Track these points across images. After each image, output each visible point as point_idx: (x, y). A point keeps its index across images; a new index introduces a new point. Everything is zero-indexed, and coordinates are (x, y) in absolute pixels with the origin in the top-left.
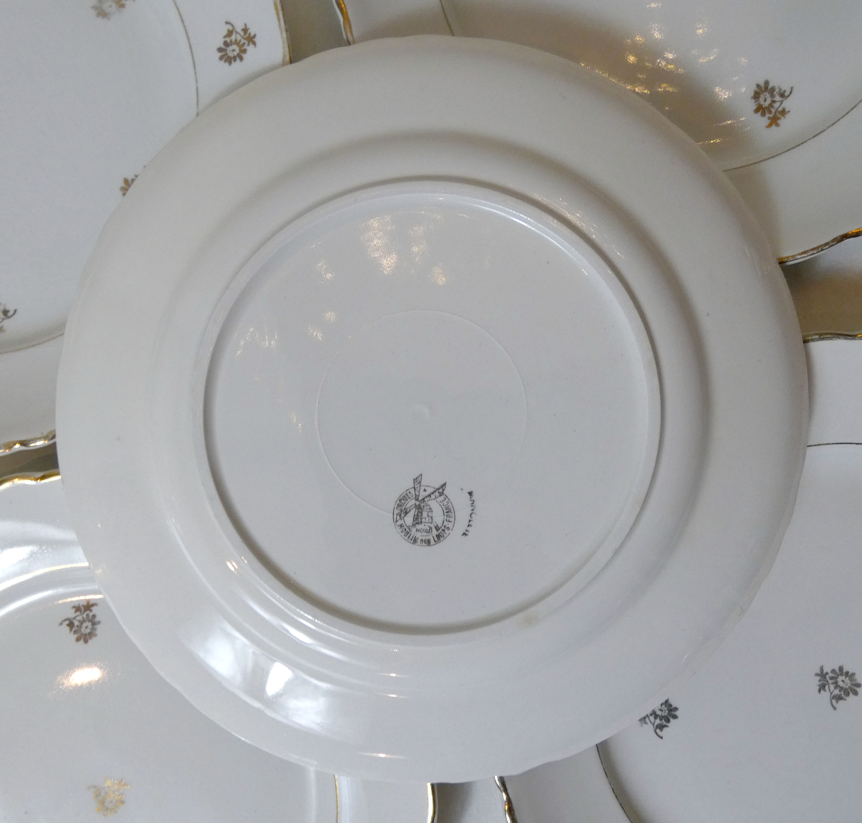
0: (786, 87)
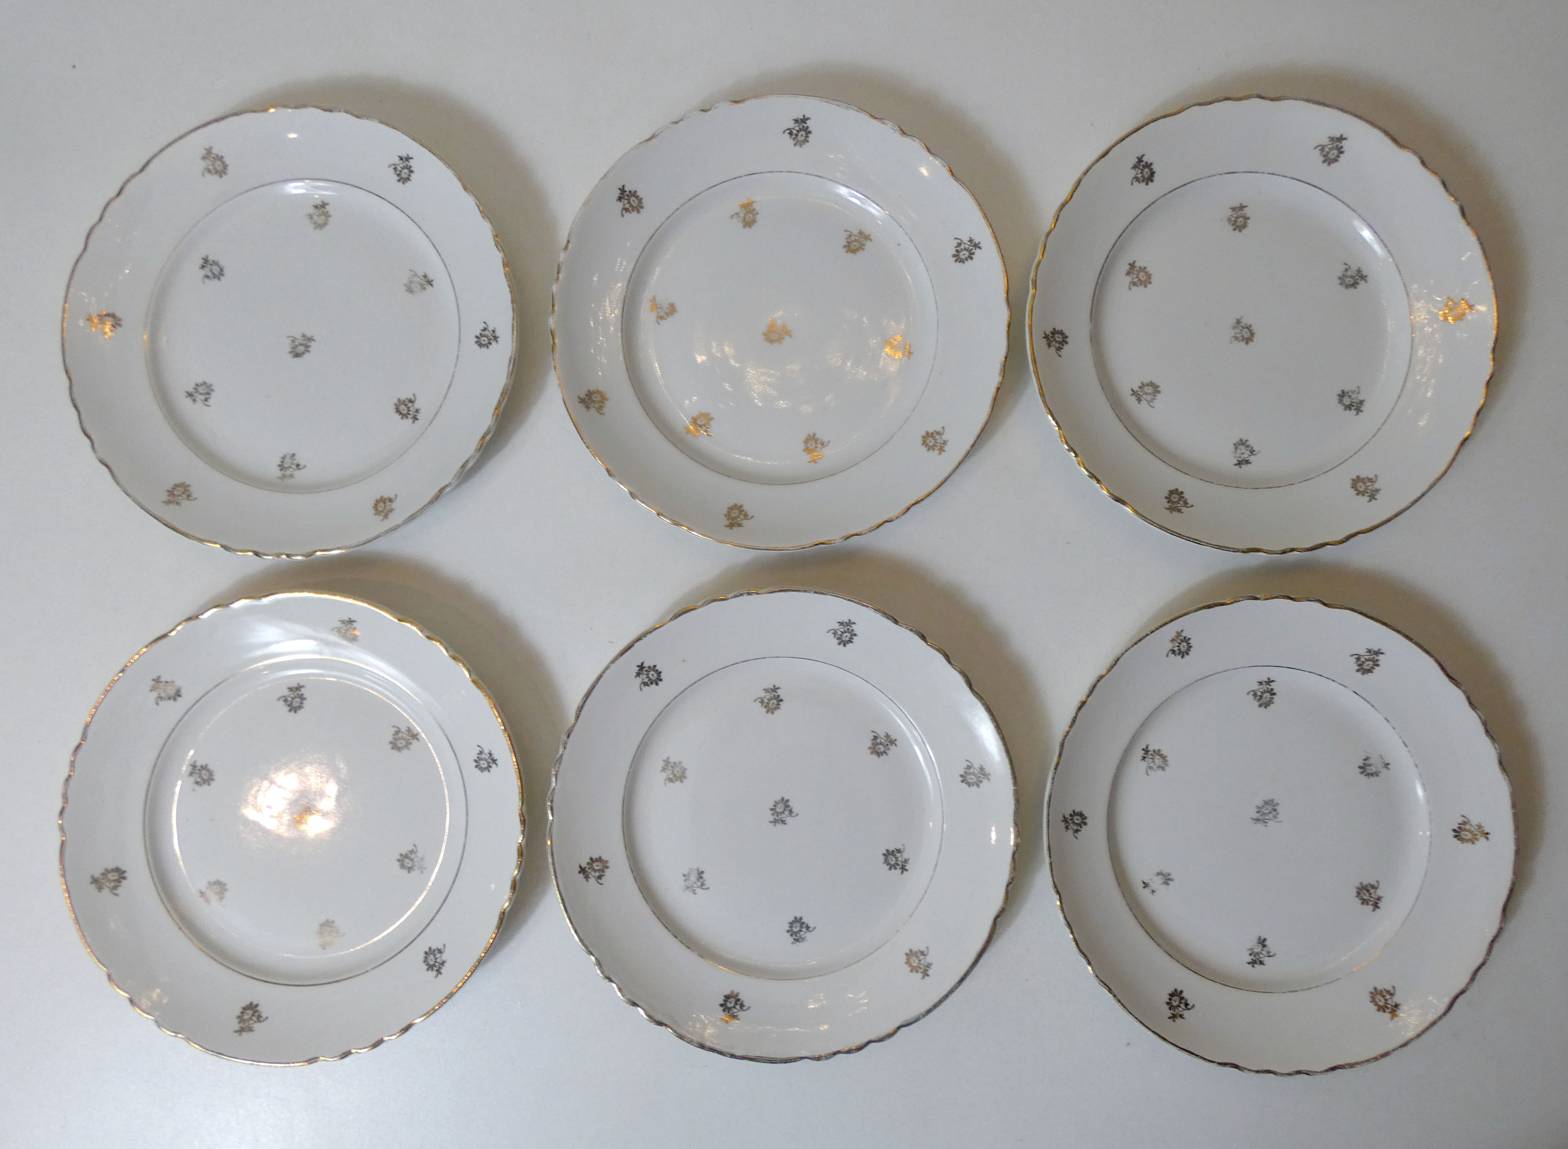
0: (825, 440)
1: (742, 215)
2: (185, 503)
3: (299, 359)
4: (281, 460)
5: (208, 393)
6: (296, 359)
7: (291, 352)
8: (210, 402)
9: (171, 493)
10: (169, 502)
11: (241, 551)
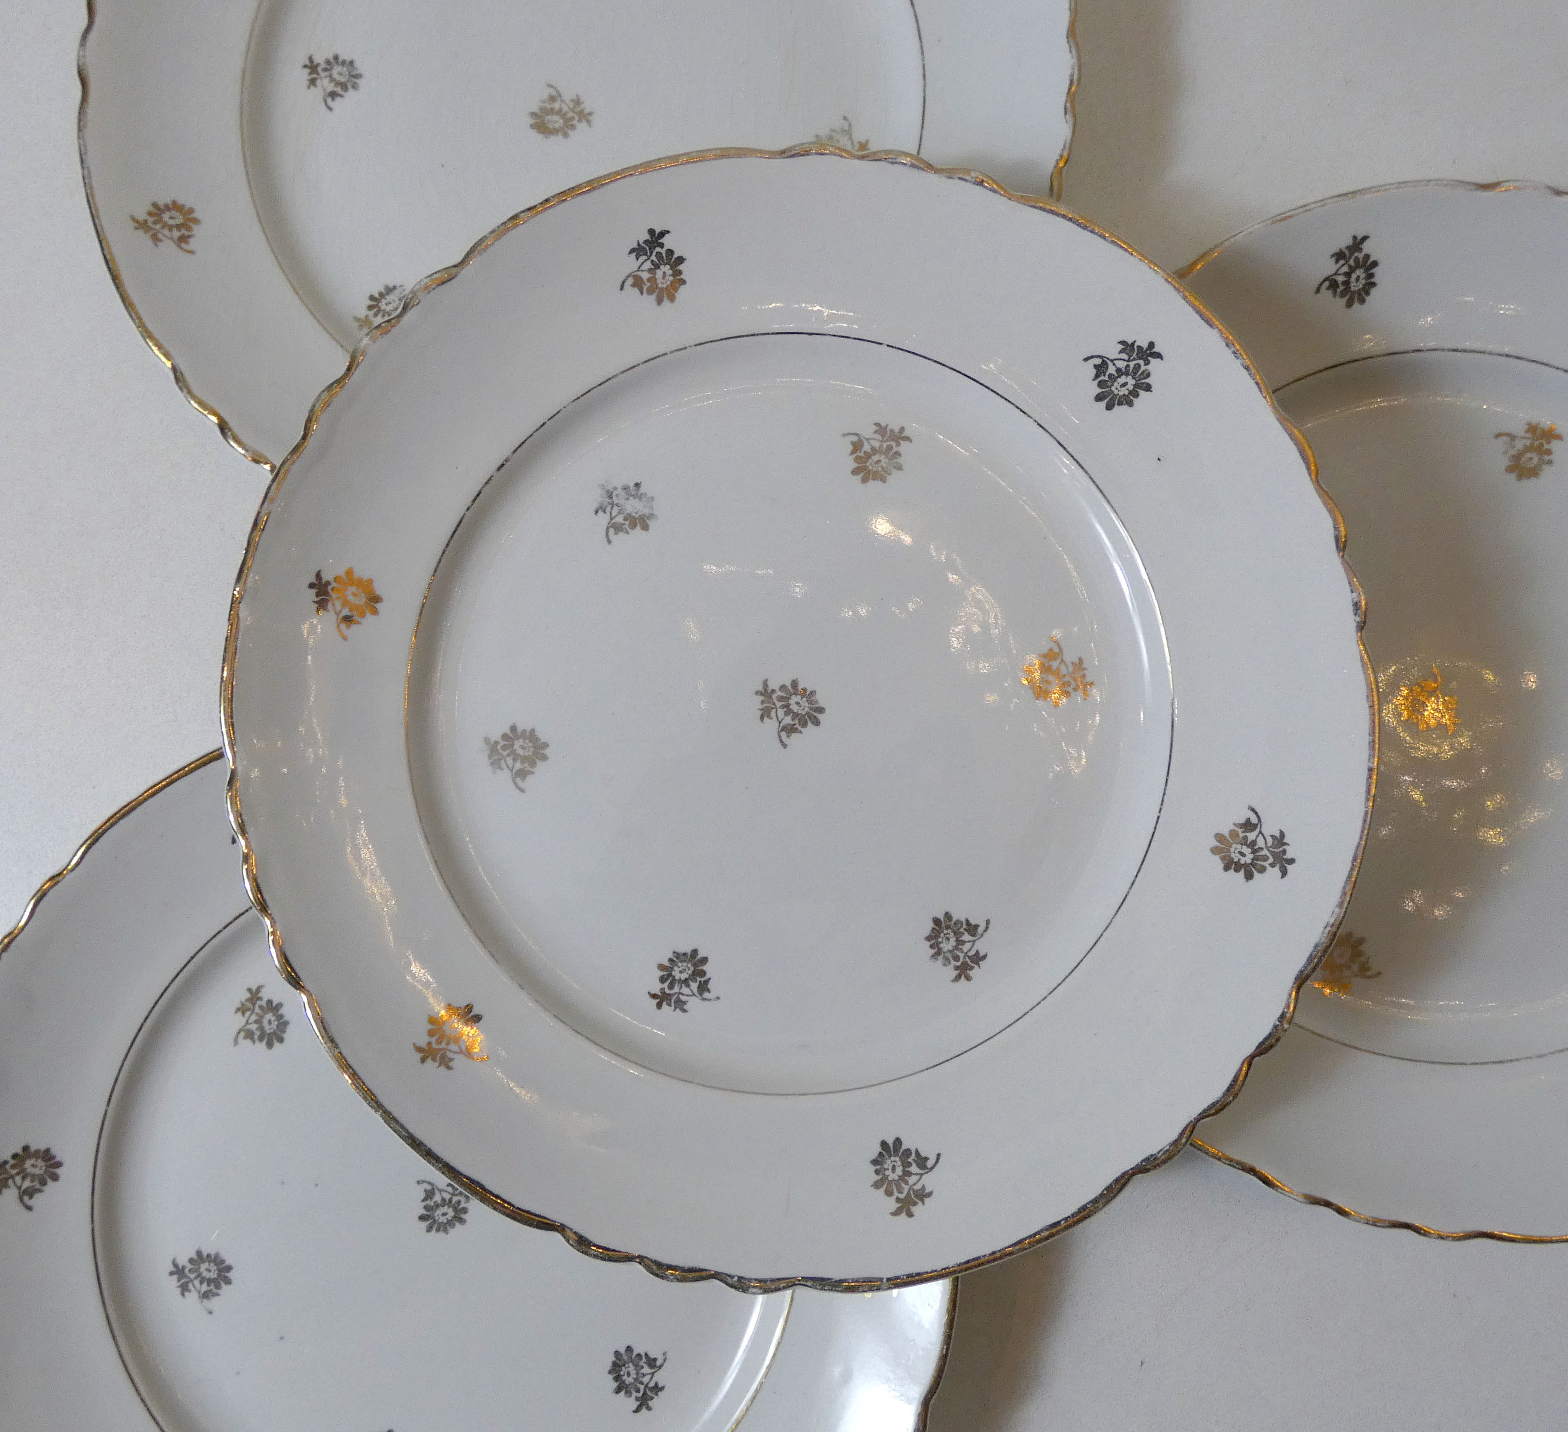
1: (1520, 445)
2: (168, 247)
3: (540, 136)
4: (383, 291)
5: (344, 87)
6: (533, 133)
7: (533, 114)
8: (337, 104)
9: (157, 211)
10: (141, 225)
11: (200, 403)
